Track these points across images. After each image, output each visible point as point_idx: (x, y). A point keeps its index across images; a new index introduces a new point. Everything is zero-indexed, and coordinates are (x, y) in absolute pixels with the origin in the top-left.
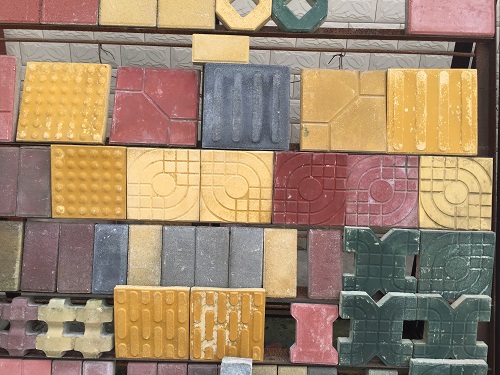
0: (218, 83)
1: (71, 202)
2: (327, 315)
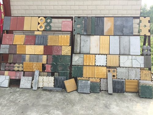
0: (37, 37)
1: (19, 52)
2: (50, 66)
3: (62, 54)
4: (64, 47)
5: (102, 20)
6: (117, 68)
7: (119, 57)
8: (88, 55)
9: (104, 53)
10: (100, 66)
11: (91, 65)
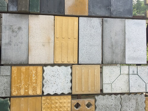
6: (96, 97)
8: (23, 68)
9: (66, 62)
10: (56, 95)
11: (31, 93)
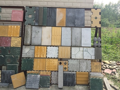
3: (12, 46)
4: (14, 38)
5: (54, 11)
6: (68, 60)
7: (71, 48)
8: (39, 47)
9: (56, 45)
10: (51, 58)
11: (42, 57)
